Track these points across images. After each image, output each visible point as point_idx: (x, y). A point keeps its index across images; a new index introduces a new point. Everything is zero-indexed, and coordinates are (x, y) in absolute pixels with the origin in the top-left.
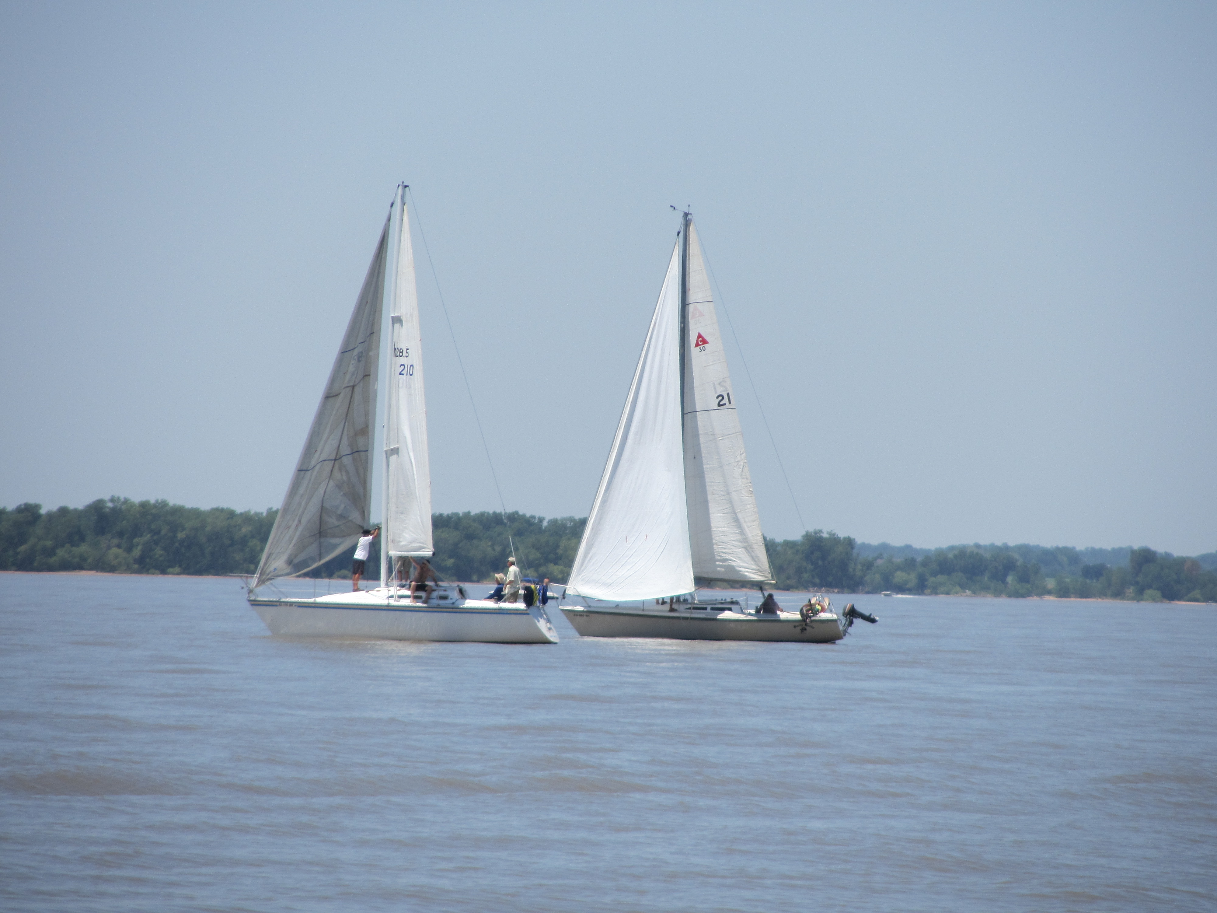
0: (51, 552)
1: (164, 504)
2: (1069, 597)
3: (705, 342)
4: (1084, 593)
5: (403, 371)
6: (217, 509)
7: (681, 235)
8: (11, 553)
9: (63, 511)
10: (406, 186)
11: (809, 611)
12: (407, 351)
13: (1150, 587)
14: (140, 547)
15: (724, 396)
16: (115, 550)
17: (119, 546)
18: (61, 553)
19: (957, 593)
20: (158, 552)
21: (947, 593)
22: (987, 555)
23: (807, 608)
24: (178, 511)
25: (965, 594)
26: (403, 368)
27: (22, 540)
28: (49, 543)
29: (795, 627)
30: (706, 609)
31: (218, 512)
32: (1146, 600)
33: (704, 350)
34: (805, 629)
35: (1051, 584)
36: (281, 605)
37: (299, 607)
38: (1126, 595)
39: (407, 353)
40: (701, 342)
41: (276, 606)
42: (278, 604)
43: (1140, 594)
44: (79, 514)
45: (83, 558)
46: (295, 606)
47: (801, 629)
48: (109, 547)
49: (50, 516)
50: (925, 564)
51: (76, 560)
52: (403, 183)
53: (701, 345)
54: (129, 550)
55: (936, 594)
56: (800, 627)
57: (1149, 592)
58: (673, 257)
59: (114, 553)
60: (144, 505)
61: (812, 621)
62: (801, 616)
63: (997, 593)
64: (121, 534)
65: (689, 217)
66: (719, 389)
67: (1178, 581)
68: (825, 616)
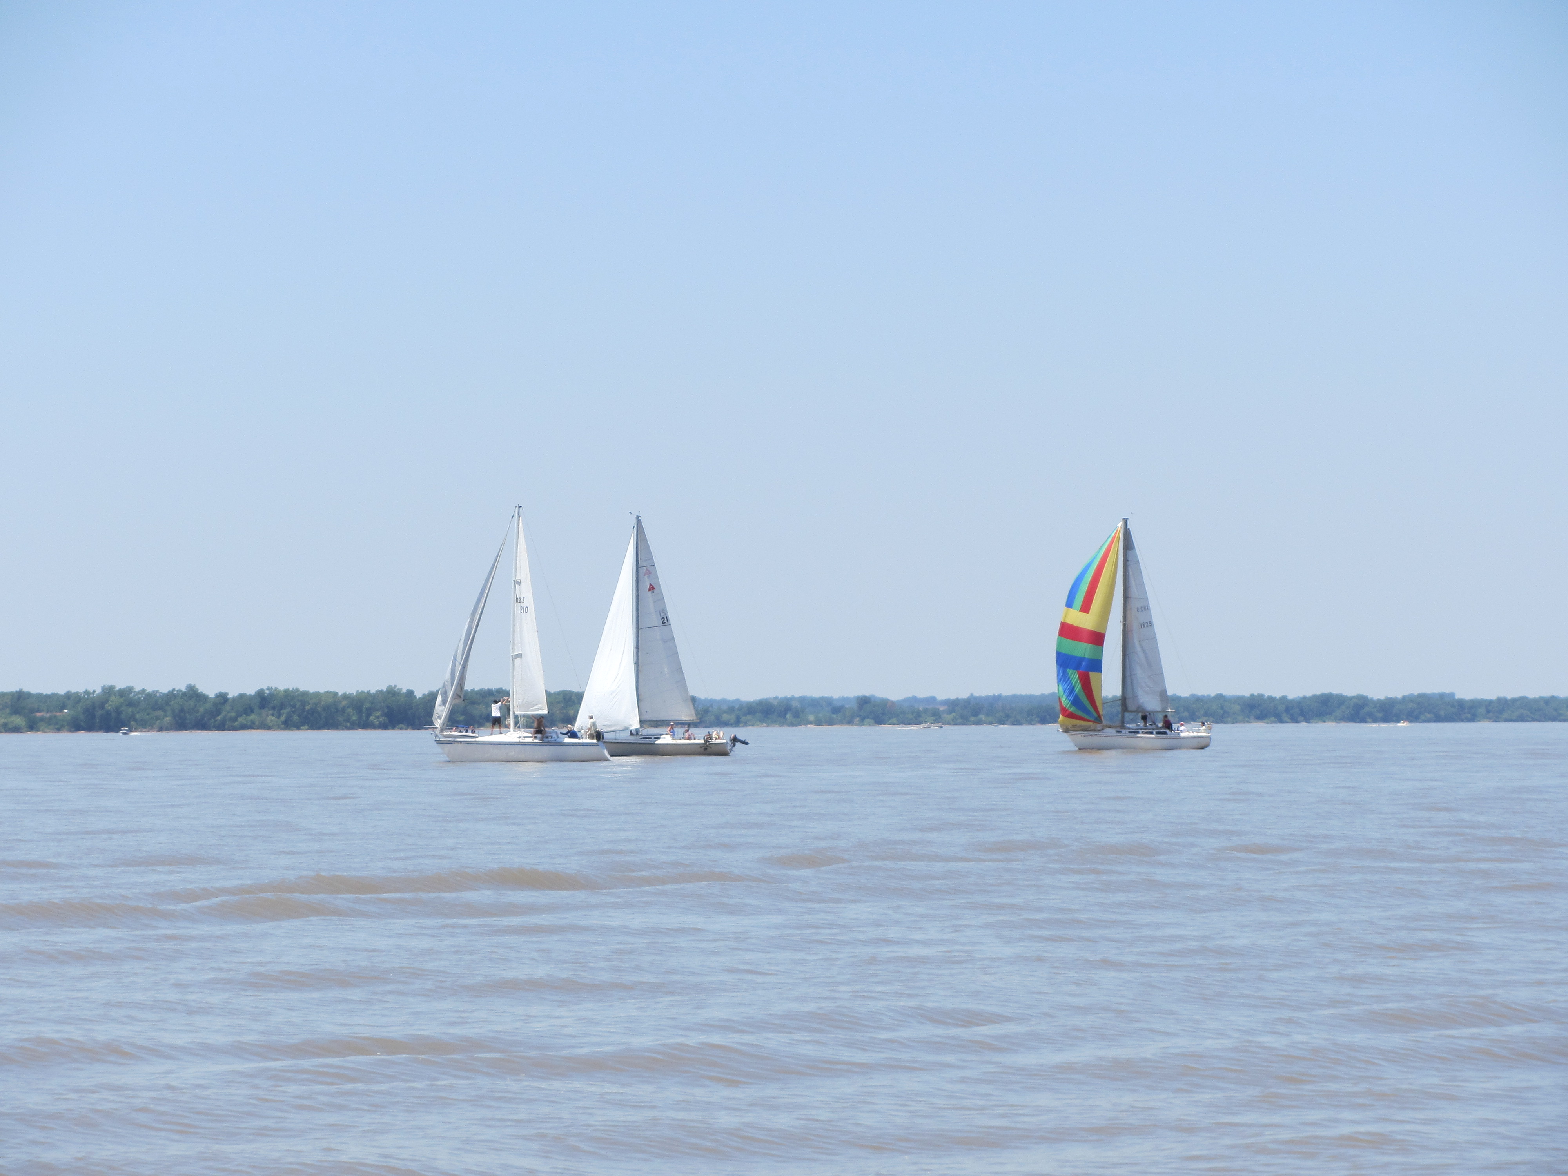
0: (235, 720)
1: (298, 690)
3: (653, 588)
4: (830, 722)
6: (327, 692)
7: (635, 528)
8: (212, 720)
9: (242, 696)
11: (709, 738)
13: (868, 717)
14: (285, 715)
15: (665, 618)
16: (270, 717)
17: (273, 715)
18: (241, 720)
19: (758, 725)
20: (295, 717)
22: (775, 703)
23: (707, 737)
24: (306, 694)
27: (219, 713)
28: (233, 714)
29: (700, 747)
30: (651, 738)
31: (328, 693)
33: (653, 593)
34: (707, 749)
35: (811, 718)
36: (455, 743)
38: (855, 723)
39: (522, 600)
41: (452, 743)
43: (862, 722)
44: (251, 697)
45: (253, 723)
46: (463, 743)
47: (704, 749)
48: (267, 716)
49: (234, 699)
50: (740, 710)
51: (249, 723)
52: (518, 505)
53: (652, 590)
54: (279, 717)
56: (703, 747)
57: (867, 720)
59: (271, 719)
60: (286, 691)
61: (711, 744)
62: (705, 742)
63: (781, 724)
64: (274, 708)
65: (640, 518)
66: (662, 614)
67: (883, 714)
68: (718, 741)
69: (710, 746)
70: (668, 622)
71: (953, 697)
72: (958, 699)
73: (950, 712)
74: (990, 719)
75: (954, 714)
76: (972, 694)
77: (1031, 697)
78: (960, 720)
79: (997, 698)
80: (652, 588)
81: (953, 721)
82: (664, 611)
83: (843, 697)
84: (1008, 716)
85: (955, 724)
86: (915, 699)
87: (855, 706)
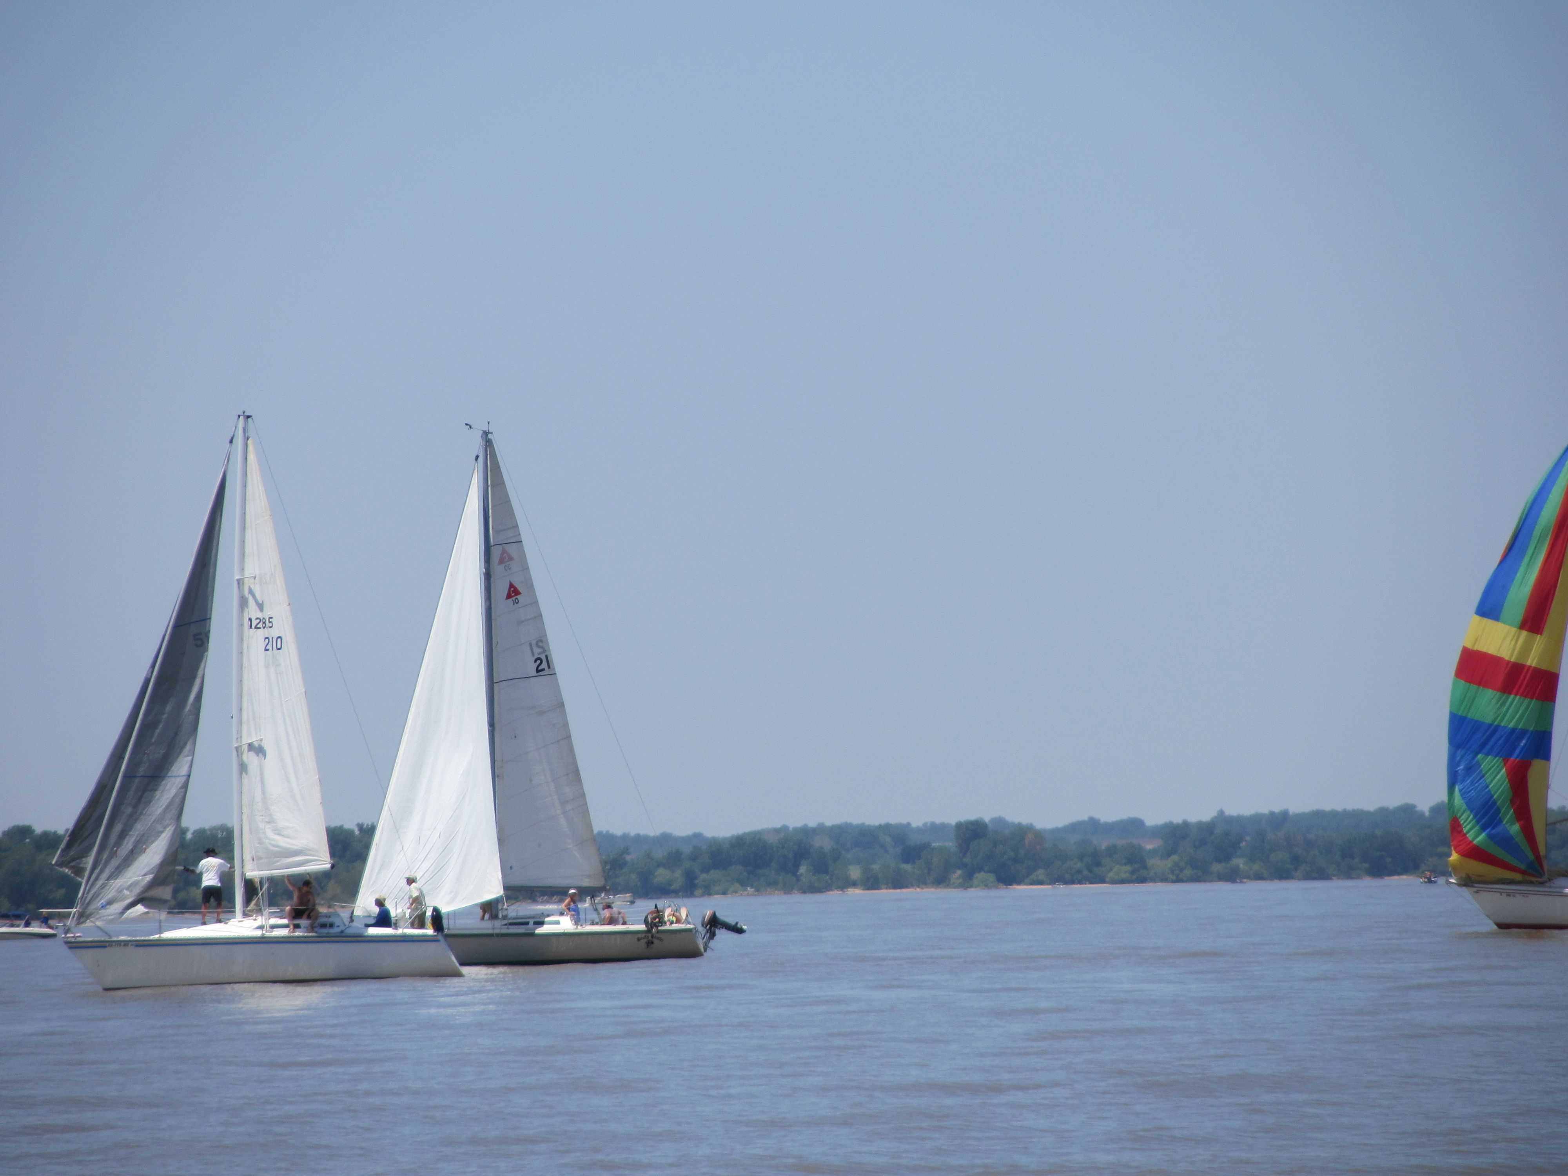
2: (878, 888)
3: (517, 592)
4: (898, 882)
5: (268, 646)
7: (481, 459)
10: (249, 417)
11: (655, 920)
12: (271, 620)
13: (981, 869)
15: (542, 658)
19: (736, 892)
21: (724, 893)
22: (773, 840)
23: (653, 915)
25: (746, 893)
26: (267, 642)
29: (639, 939)
30: (527, 923)
32: (976, 887)
33: (517, 603)
34: (652, 943)
35: (855, 872)
36: (112, 946)
37: (137, 946)
38: (952, 881)
39: (270, 622)
40: (513, 593)
41: (105, 947)
42: (107, 944)
43: (967, 881)
46: (132, 945)
47: (646, 943)
50: (694, 857)
52: (244, 413)
53: (514, 596)
55: (709, 894)
56: (645, 940)
57: (980, 876)
58: (471, 487)
61: (658, 932)
62: (646, 926)
63: (788, 889)
65: (490, 436)
66: (537, 650)
67: (1016, 860)
68: (675, 926)
69: (658, 935)
70: (549, 667)
71: (1177, 819)
72: (1186, 825)
73: (1169, 852)
74: (1257, 867)
75: (1175, 858)
76: (1221, 813)
77: (1356, 816)
78: (1188, 872)
79: (1280, 820)
80: (513, 592)
81: (1172, 872)
82: (540, 644)
83: (933, 824)
84: (1296, 860)
85: (1179, 880)
86: (1093, 825)
87: (951, 844)
